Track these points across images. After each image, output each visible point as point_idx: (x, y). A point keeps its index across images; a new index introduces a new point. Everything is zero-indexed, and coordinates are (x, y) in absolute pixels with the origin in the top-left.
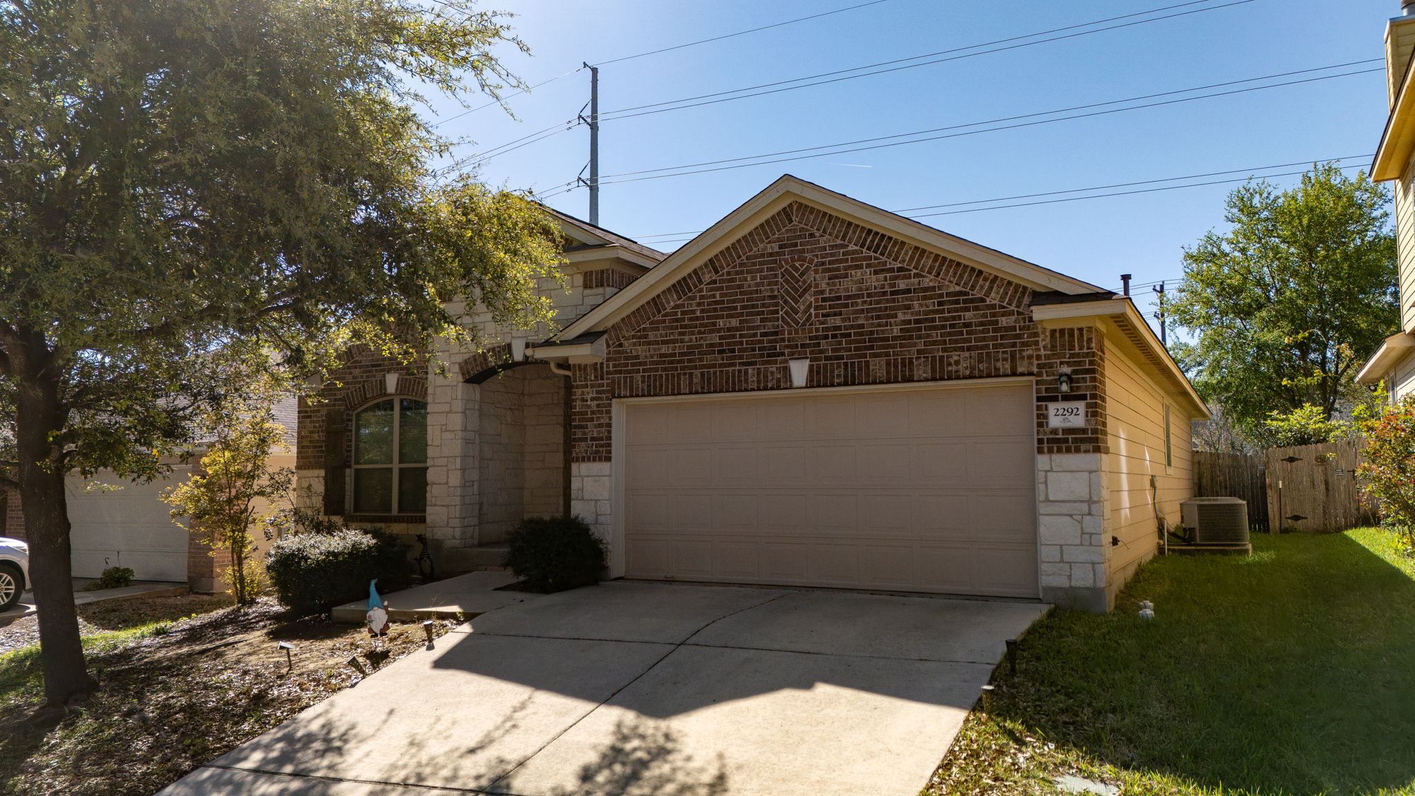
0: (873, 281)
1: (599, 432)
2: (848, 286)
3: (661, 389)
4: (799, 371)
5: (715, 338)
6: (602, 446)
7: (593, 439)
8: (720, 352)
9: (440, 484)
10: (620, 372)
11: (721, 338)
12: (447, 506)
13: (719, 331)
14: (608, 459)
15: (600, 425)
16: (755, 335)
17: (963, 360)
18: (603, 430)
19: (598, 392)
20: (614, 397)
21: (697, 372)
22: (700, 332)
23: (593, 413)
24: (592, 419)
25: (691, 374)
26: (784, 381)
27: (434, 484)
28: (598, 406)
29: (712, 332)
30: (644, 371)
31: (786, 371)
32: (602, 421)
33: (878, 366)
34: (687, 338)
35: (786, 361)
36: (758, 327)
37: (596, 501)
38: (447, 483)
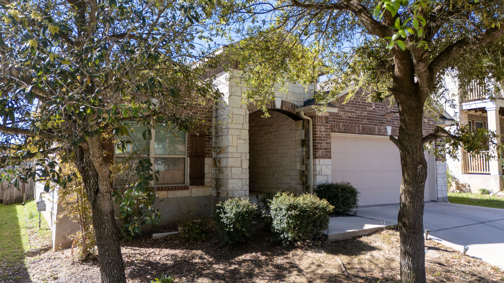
1: (327, 146)
3: (349, 131)
4: (389, 130)
5: (365, 113)
6: (328, 152)
7: (325, 149)
8: (368, 119)
9: (236, 167)
10: (334, 121)
11: (368, 114)
12: (241, 179)
13: (367, 111)
14: (330, 158)
15: (327, 143)
16: (377, 115)
18: (329, 145)
19: (326, 129)
20: (332, 132)
21: (361, 126)
22: (361, 111)
23: (324, 137)
24: (324, 140)
25: (359, 126)
26: (385, 133)
27: (232, 167)
28: (326, 134)
29: (365, 111)
30: (343, 122)
31: (386, 129)
32: (328, 141)
34: (357, 112)
35: (385, 126)
36: (378, 112)
37: (327, 176)
38: (241, 167)
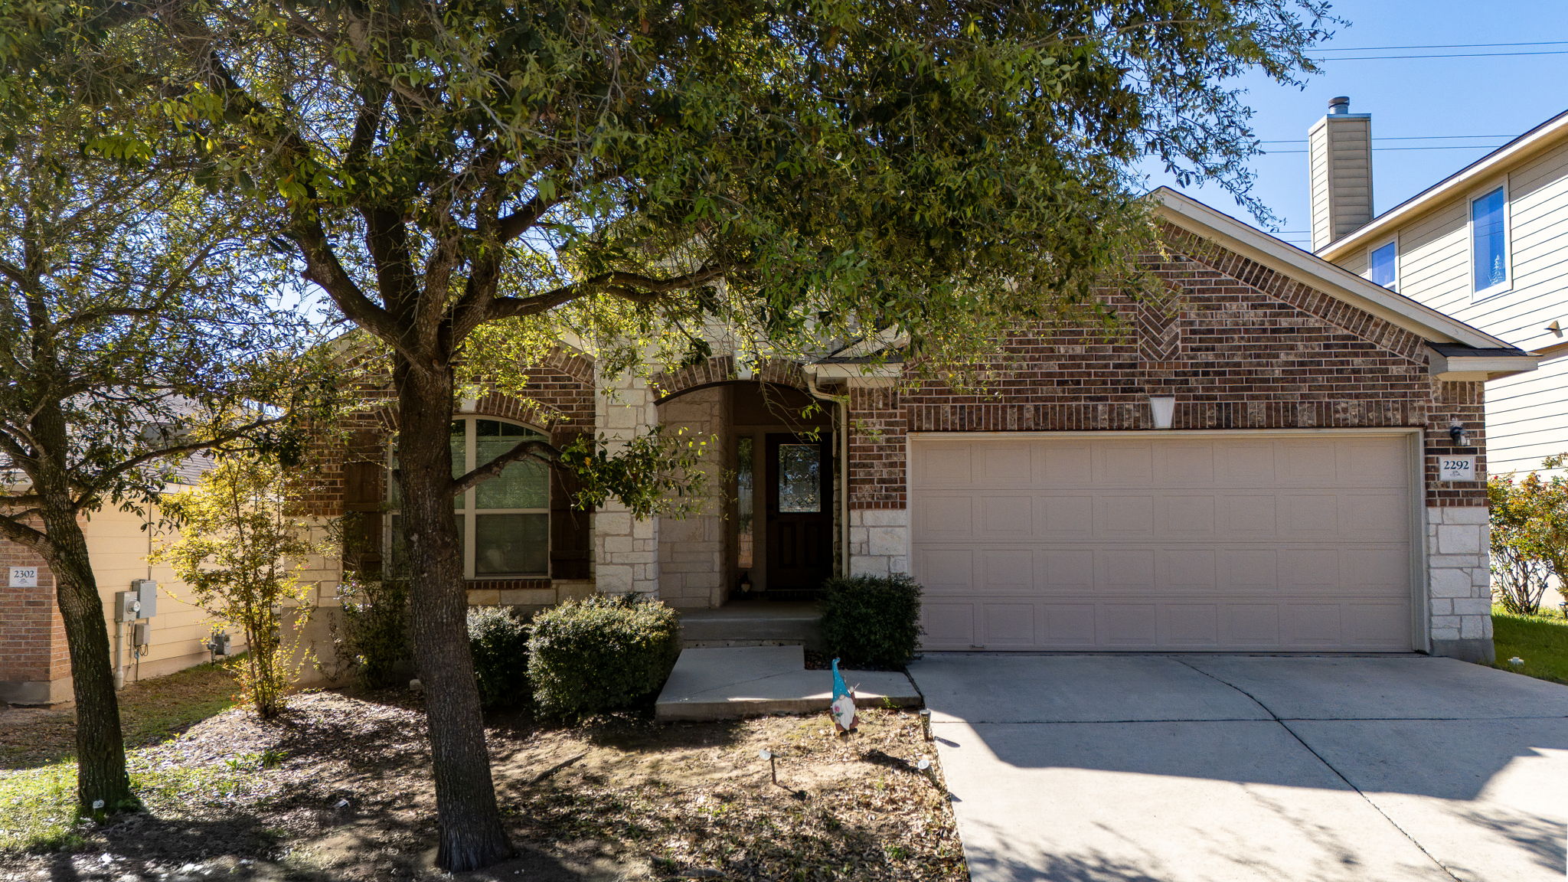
0: (1252, 316)
1: (890, 473)
2: (1221, 318)
3: (979, 423)
4: (1163, 410)
5: (1053, 366)
6: (895, 490)
7: (882, 481)
8: (1059, 383)
9: (618, 535)
10: (920, 400)
11: (1061, 366)
12: (632, 565)
13: (1059, 358)
14: (903, 506)
15: (893, 465)
16: (1106, 366)
17: (1351, 408)
18: (897, 470)
19: (887, 424)
20: (911, 430)
21: (1030, 406)
22: (1032, 359)
23: (880, 448)
24: (880, 457)
25: (1020, 408)
26: (1144, 421)
27: (606, 535)
28: (888, 440)
29: (1049, 358)
30: (955, 400)
31: (1147, 412)
32: (895, 459)
33: (1257, 409)
34: (1015, 365)
35: (1146, 398)
36: (1110, 357)
37: (889, 557)
38: (631, 534)
